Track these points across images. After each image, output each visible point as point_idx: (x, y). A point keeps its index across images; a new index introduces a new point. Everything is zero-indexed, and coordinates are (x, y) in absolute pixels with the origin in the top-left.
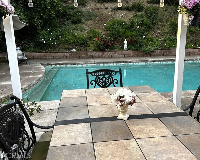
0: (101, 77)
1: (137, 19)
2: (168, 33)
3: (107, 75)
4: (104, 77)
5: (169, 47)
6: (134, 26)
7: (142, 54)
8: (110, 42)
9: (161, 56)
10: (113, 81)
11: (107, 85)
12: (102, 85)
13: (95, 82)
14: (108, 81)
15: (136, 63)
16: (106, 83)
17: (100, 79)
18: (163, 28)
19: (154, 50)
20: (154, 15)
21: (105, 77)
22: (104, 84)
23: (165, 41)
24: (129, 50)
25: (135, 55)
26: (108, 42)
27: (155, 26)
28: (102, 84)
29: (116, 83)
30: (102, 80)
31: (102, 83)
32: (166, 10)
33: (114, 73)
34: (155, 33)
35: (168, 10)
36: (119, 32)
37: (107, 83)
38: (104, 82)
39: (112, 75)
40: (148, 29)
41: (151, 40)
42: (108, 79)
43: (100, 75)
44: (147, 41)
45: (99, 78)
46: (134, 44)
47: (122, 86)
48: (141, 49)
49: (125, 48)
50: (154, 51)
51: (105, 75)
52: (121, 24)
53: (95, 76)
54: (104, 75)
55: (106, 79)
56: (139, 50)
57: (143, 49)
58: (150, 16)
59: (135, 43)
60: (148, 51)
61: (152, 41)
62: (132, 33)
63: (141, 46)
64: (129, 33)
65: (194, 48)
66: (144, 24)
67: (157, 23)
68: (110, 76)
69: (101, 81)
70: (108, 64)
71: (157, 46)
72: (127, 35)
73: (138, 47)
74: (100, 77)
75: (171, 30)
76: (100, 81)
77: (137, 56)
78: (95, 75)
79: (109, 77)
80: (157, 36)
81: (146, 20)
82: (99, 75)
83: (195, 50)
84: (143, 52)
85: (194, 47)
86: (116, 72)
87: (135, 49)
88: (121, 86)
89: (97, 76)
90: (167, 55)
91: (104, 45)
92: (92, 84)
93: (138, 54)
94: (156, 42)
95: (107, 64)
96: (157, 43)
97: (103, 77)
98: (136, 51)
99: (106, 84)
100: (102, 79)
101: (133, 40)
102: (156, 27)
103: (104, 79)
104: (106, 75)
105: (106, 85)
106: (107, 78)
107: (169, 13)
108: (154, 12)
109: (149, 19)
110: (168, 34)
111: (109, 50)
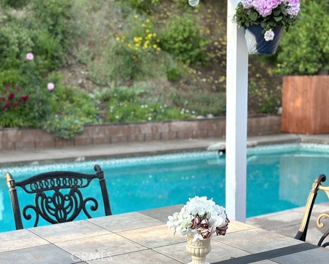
0: (50, 193)
1: (17, 32)
2: (112, 78)
3: (65, 187)
4: (58, 194)
5: (122, 118)
6: (9, 52)
7: (48, 138)
10: (83, 203)
11: (69, 216)
12: (54, 218)
13: (36, 209)
14: (71, 204)
16: (64, 210)
17: (47, 202)
18: (95, 61)
19: (84, 126)
20: (62, 21)
21: (61, 195)
22: (61, 214)
23: (106, 99)
24: (6, 126)
25: (29, 143)
27: (70, 54)
28: (56, 215)
29: (94, 209)
30: (55, 204)
31: (53, 212)
32: (95, 9)
33: (85, 181)
34: (76, 78)
35: (100, 9)
37: (67, 210)
38: (60, 207)
39: (79, 187)
40: (53, 64)
41: (69, 96)
42: (70, 199)
43: (47, 189)
44: (58, 100)
45: (44, 197)
46: (21, 110)
47: (108, 212)
48: (46, 124)
50: (82, 129)
51: (59, 187)
53: (33, 192)
54: (56, 189)
55: (64, 199)
56: (41, 128)
57: (51, 125)
58: (52, 23)
59: (25, 107)
60: (66, 129)
61: (72, 102)
63: (43, 116)
65: (186, 119)
66: (38, 47)
67: (77, 45)
68: (75, 189)
69: (52, 205)
71: (88, 114)
73: (35, 118)
74: (47, 196)
75: (118, 70)
76: (48, 207)
77: (35, 146)
78: (34, 189)
79: (72, 194)
80: (82, 86)
81: (43, 36)
82: (43, 189)
83: (188, 124)
84: (51, 132)
85: (186, 117)
86: (90, 178)
87: (27, 124)
88: (106, 215)
89: (40, 193)
90: (120, 142)
92: (28, 218)
93: (37, 140)
96: (86, 106)
97: (54, 196)
98: (30, 131)
99: (66, 214)
100: (53, 200)
101: (18, 96)
102: (75, 57)
103: (58, 200)
104: (63, 188)
105: (65, 216)
106: (66, 195)
107: (106, 18)
108: (63, 14)
109: (52, 32)
110: (111, 80)
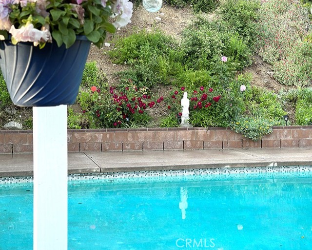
2: (298, 78)
5: (311, 121)
8: (139, 101)
9: (292, 146)
15: (233, 172)
18: (282, 61)
19: (273, 128)
20: (250, 23)
23: (293, 100)
24: (196, 126)
25: (217, 143)
26: (133, 100)
34: (263, 78)
36: (156, 69)
41: (255, 96)
44: (244, 100)
46: (213, 110)
48: (235, 125)
49: (183, 119)
50: (271, 130)
52: (159, 47)
56: (229, 128)
57: (239, 125)
59: (215, 107)
60: (254, 131)
61: (258, 102)
62: (197, 76)
64: (190, 75)
67: (263, 46)
70: (143, 175)
71: (274, 115)
72: (182, 80)
73: (224, 118)
75: (306, 70)
84: (240, 133)
87: (217, 124)
90: (309, 145)
91: (119, 110)
93: (225, 140)
94: (269, 105)
95: (140, 175)
96: (273, 106)
98: (219, 131)
101: (211, 96)
110: (297, 81)
111: (134, 126)
